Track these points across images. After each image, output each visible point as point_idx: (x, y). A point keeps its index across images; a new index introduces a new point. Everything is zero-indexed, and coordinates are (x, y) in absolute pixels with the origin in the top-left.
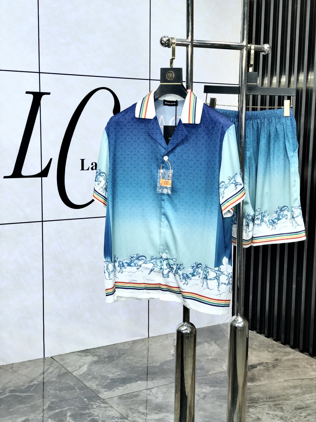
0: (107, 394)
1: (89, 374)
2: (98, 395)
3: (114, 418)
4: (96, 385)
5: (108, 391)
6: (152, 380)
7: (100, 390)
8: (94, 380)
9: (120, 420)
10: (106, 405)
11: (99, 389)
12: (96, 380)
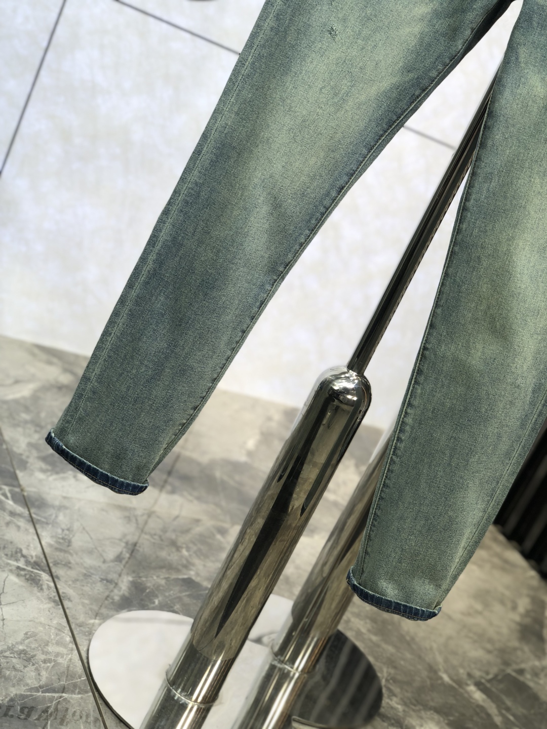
0: (40, 481)
1: (27, 409)
2: (18, 472)
3: (19, 555)
4: (30, 445)
5: (49, 473)
6: (173, 492)
7: (31, 460)
8: (31, 429)
9: (29, 568)
10: (19, 509)
11: (28, 457)
12: (36, 431)
